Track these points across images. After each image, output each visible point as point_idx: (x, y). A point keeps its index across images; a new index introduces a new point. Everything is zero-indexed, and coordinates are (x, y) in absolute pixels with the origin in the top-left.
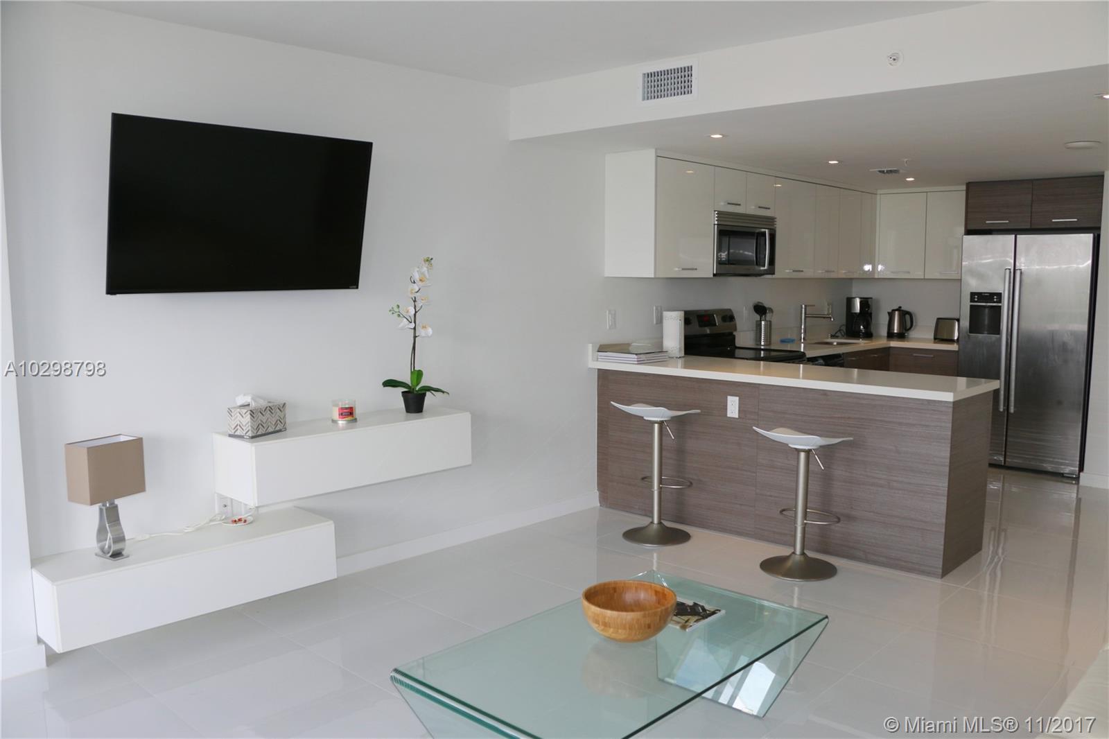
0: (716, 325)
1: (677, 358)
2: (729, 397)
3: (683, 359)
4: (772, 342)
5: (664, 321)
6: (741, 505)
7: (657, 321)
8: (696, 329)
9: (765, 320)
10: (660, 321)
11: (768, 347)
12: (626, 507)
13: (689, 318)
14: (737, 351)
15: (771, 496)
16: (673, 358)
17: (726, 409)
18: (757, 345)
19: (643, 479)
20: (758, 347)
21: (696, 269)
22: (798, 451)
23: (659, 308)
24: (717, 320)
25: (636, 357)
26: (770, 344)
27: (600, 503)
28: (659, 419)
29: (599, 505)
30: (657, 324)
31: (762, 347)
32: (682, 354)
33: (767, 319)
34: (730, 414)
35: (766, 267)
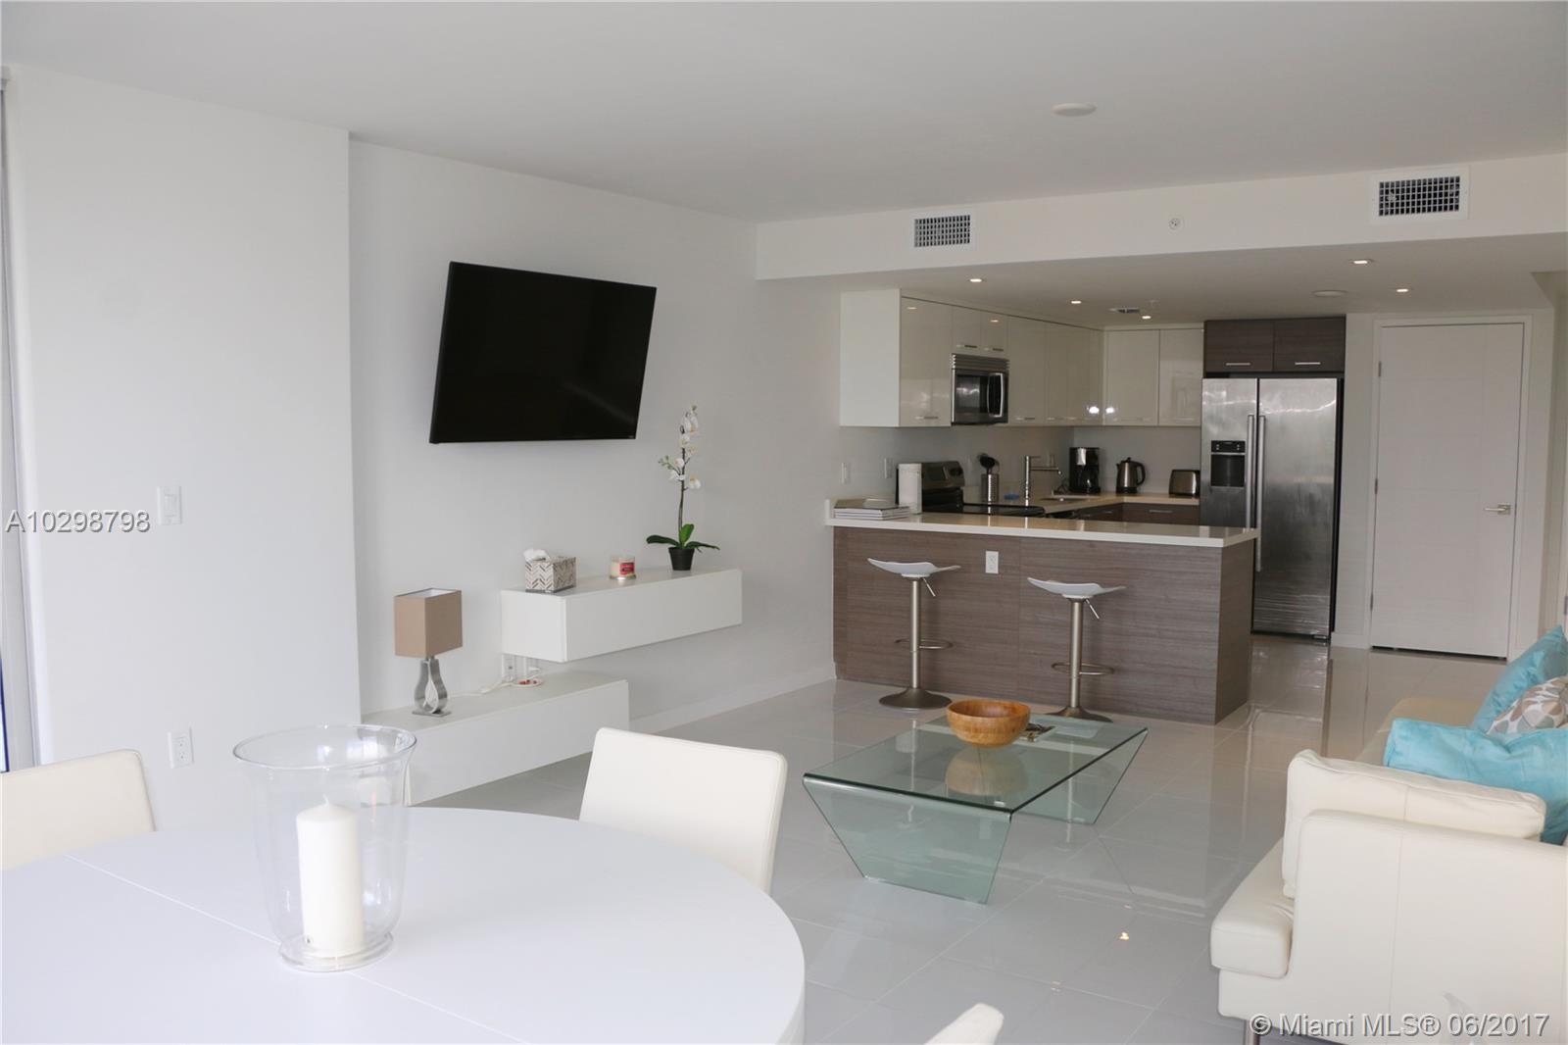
0: (946, 479)
1: (917, 511)
2: (984, 551)
3: (922, 512)
5: (902, 473)
6: (1002, 665)
7: (888, 474)
9: (992, 474)
10: (896, 473)
11: (995, 504)
13: (927, 471)
14: (964, 507)
16: (913, 511)
17: (985, 565)
18: (984, 500)
20: (985, 503)
21: (936, 418)
22: (1073, 601)
23: (890, 461)
24: (948, 473)
26: (998, 500)
28: (916, 576)
29: (835, 675)
30: (892, 476)
31: (989, 504)
32: (921, 509)
33: (995, 472)
34: (988, 570)
35: (1001, 415)
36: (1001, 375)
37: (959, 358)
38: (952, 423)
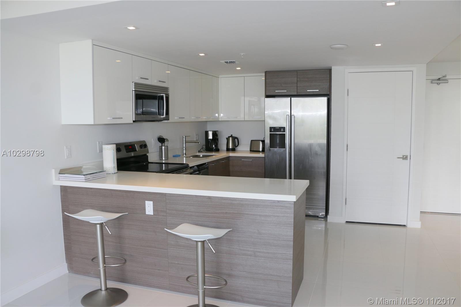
0: (136, 151)
1: (113, 173)
2: (146, 201)
3: (117, 174)
4: (169, 158)
5: (103, 151)
6: (159, 270)
7: (100, 150)
8: (124, 154)
9: (164, 146)
10: (101, 151)
11: (167, 162)
12: (86, 273)
13: (119, 148)
14: (149, 164)
15: (178, 264)
16: (110, 174)
17: (145, 209)
18: (161, 160)
19: (92, 260)
20: (161, 162)
21: (122, 118)
22: (197, 242)
23: (101, 143)
24: (137, 148)
25: (84, 177)
26: (168, 159)
27: (68, 270)
28: (99, 222)
29: (68, 272)
30: (99, 152)
31: (164, 162)
32: (116, 171)
33: (166, 145)
34: (147, 213)
35: (164, 116)
36: (164, 95)
37: (136, 85)
38: (134, 121)
